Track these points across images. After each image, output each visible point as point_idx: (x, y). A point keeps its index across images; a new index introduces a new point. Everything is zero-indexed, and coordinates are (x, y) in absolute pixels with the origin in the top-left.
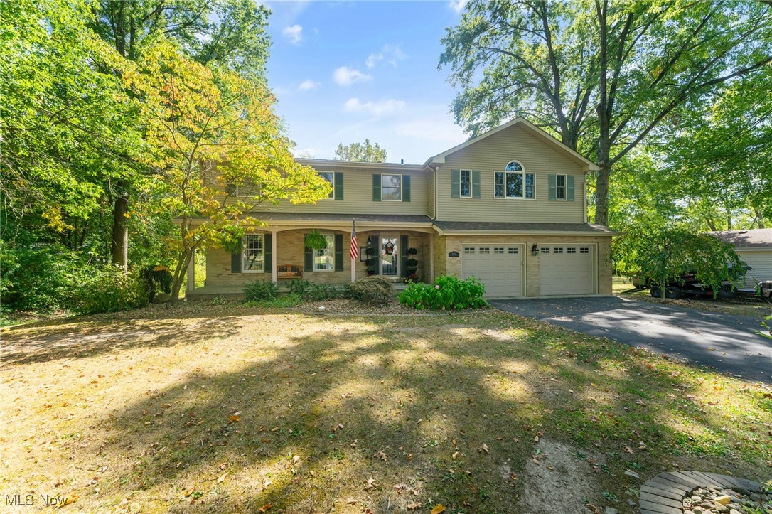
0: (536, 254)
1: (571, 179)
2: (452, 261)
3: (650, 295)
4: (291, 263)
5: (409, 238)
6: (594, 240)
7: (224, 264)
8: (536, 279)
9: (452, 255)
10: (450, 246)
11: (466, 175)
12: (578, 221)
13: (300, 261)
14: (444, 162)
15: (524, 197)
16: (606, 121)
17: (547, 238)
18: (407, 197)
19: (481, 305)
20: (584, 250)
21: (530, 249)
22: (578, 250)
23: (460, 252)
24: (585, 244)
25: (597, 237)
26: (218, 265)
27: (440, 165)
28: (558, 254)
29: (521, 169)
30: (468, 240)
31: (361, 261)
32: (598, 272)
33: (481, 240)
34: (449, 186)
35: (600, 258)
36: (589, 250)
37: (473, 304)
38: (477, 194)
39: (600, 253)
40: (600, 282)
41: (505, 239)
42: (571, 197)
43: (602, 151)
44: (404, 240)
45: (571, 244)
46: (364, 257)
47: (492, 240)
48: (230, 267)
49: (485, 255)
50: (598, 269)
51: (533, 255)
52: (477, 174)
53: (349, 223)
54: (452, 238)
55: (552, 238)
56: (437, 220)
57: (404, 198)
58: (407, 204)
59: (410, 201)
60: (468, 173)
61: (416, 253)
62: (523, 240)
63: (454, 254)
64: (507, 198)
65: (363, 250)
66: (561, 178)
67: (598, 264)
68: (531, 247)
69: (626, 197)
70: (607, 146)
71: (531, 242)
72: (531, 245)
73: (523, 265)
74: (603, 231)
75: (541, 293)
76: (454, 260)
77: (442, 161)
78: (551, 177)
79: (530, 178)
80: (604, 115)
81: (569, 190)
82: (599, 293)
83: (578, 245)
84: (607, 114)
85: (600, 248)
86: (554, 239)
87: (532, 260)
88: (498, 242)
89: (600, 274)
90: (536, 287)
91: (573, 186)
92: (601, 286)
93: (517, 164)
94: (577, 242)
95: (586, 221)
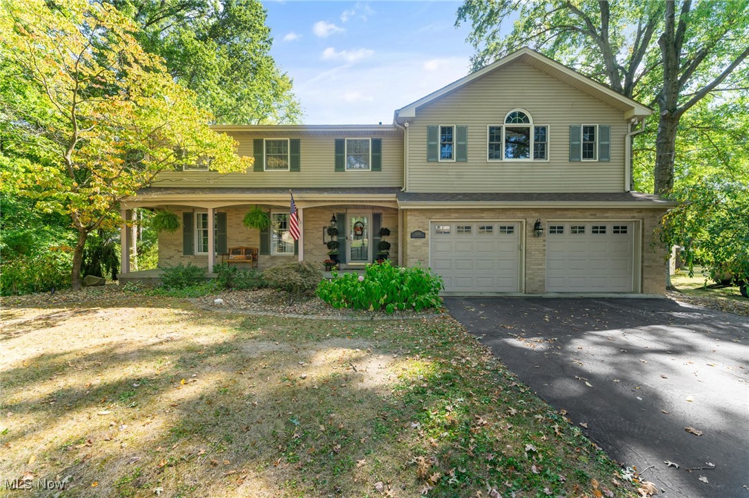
0: (539, 235)
1: (605, 131)
2: (416, 244)
3: (740, 294)
4: (245, 245)
5: (383, 216)
6: (636, 214)
7: (175, 245)
8: (539, 269)
9: (414, 235)
10: (413, 224)
11: (447, 131)
12: (614, 188)
13: (255, 243)
14: (414, 116)
15: (531, 159)
16: (673, 56)
17: (559, 213)
18: (377, 165)
19: (427, 307)
20: (620, 230)
21: (530, 228)
22: (609, 229)
23: (426, 232)
24: (621, 220)
25: (640, 210)
26: (170, 247)
27: (411, 121)
28: (578, 236)
29: (527, 120)
30: (438, 216)
31: (325, 243)
32: (642, 262)
33: (456, 215)
34: (423, 148)
35: (645, 240)
36: (628, 230)
37: (414, 304)
38: (463, 155)
39: (646, 234)
40: (645, 276)
41: (492, 214)
42: (605, 155)
43: (665, 97)
44: (377, 218)
45: (599, 221)
46: (328, 239)
47: (475, 215)
48: (182, 249)
49: (486, 237)
50: (642, 257)
51: (534, 236)
52: (463, 131)
53: (287, 196)
54: (416, 213)
55: (566, 212)
56: (407, 191)
57: (373, 167)
58: (377, 173)
59: (380, 171)
60: (450, 130)
61: (388, 234)
62: (519, 214)
63: (419, 235)
64: (505, 160)
65: (326, 230)
66: (590, 130)
67: (643, 250)
68: (533, 225)
69: (709, 164)
70: (674, 90)
71: (533, 217)
72: (532, 222)
73: (521, 250)
74: (651, 200)
75: (548, 289)
76: (419, 242)
77: (412, 114)
78: (574, 131)
79: (541, 132)
80: (671, 47)
81: (601, 146)
82: (642, 292)
83: (610, 221)
84: (675, 46)
85: (647, 227)
86: (569, 214)
87: (535, 244)
88: (482, 218)
89: (645, 264)
90: (540, 281)
91: (608, 141)
92: (645, 281)
93: (521, 114)
94: (607, 218)
95: (628, 189)
